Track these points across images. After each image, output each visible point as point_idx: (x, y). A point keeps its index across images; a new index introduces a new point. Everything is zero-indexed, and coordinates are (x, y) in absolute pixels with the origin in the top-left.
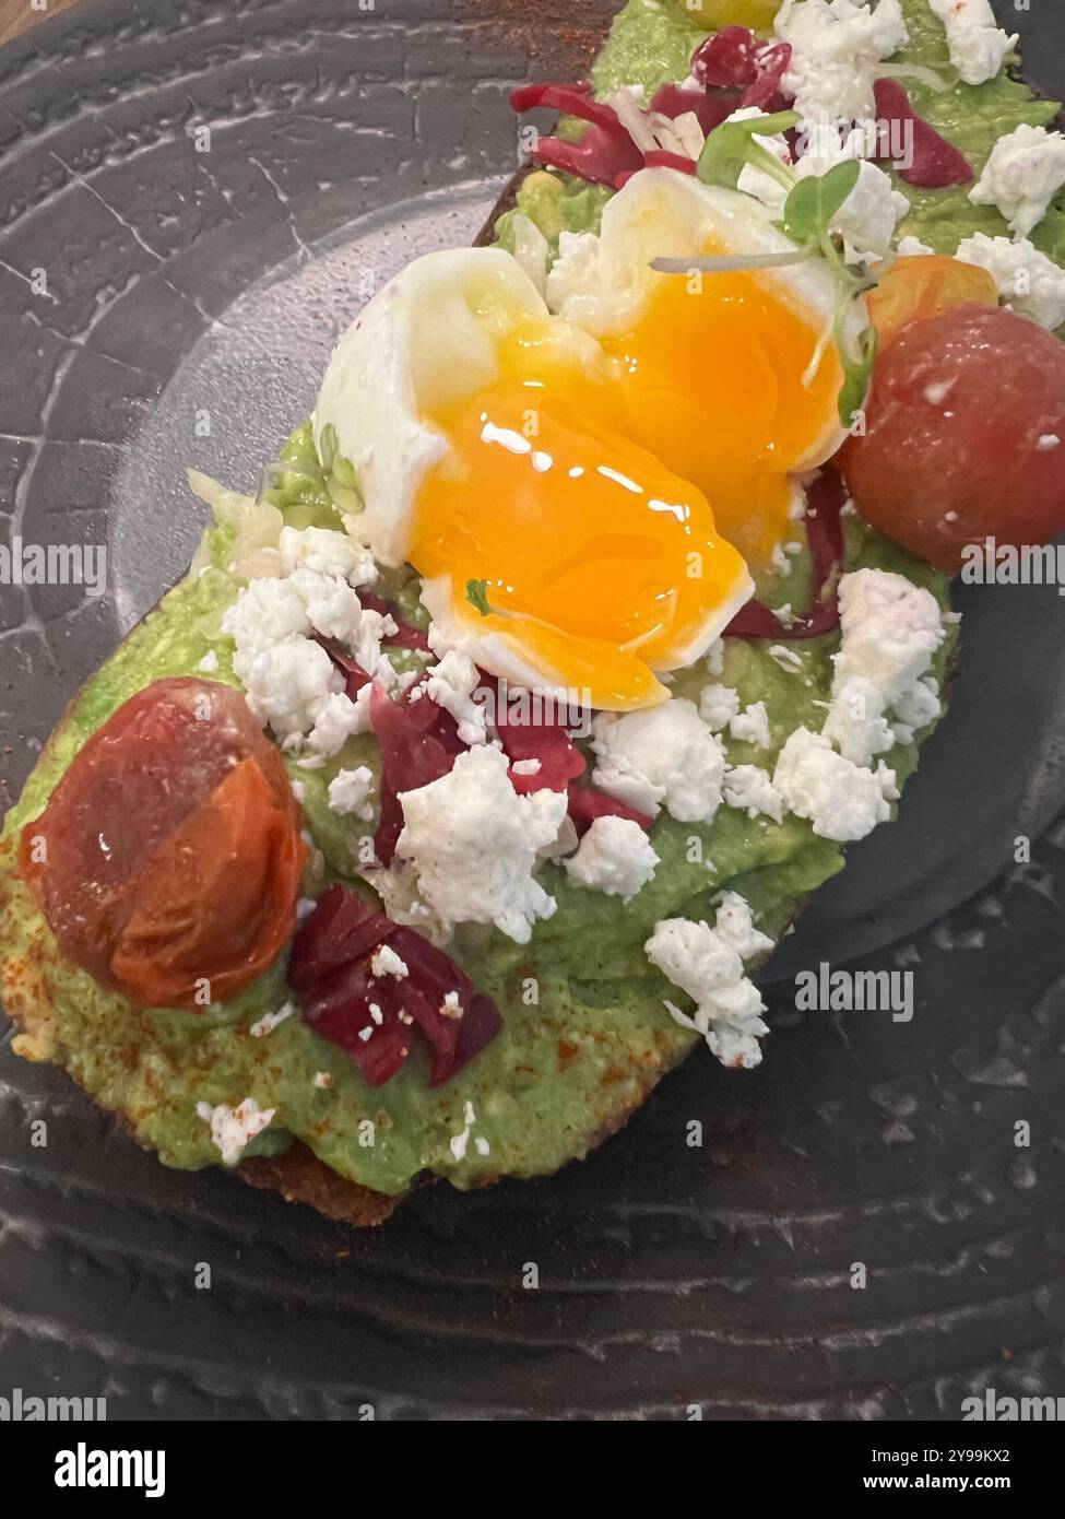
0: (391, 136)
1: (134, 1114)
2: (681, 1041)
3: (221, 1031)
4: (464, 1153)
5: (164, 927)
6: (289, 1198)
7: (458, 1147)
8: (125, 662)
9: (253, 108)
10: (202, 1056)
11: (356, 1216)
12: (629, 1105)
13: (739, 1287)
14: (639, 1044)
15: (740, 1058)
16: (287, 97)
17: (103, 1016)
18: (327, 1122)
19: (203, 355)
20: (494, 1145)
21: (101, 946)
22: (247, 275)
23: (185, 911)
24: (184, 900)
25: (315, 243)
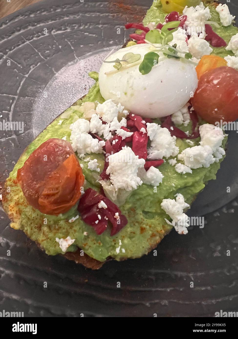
0: (96, 36)
1: (40, 242)
2: (169, 228)
3: (62, 221)
4: (119, 252)
5: (52, 192)
6: (77, 262)
7: (118, 251)
8: (38, 140)
9: (66, 29)
10: (57, 227)
11: (93, 267)
12: (157, 242)
13: (181, 290)
14: (159, 228)
15: (183, 232)
16: (74, 27)
17: (33, 217)
18: (87, 244)
19: (54, 80)
20: (126, 250)
21: (36, 196)
22: (64, 64)
23: (57, 189)
24: (57, 186)
25: (79, 58)
